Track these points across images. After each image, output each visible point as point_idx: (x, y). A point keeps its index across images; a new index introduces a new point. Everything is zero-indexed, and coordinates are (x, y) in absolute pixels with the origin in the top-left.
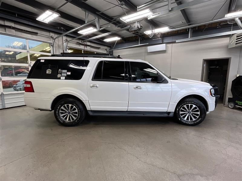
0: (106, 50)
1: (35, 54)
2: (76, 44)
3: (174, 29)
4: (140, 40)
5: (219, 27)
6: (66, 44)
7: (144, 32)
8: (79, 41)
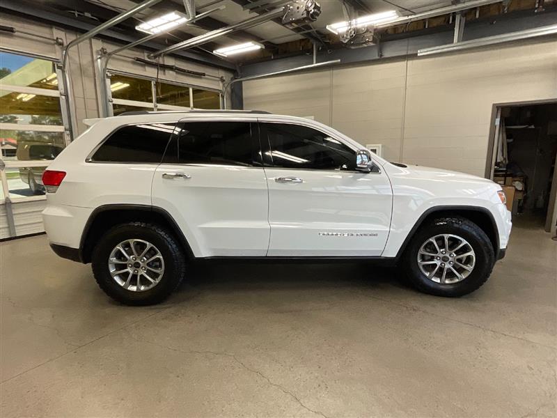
0: (222, 80)
1: (19, 93)
2: (133, 63)
3: (413, 16)
4: (318, 51)
5: (540, 10)
6: (101, 64)
7: (328, 27)
8: (142, 54)
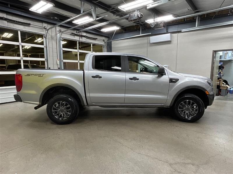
0: (104, 41)
2: (71, 35)
3: (179, 18)
4: (142, 30)
5: (230, 14)
6: (59, 35)
7: (146, 21)
8: (73, 31)
